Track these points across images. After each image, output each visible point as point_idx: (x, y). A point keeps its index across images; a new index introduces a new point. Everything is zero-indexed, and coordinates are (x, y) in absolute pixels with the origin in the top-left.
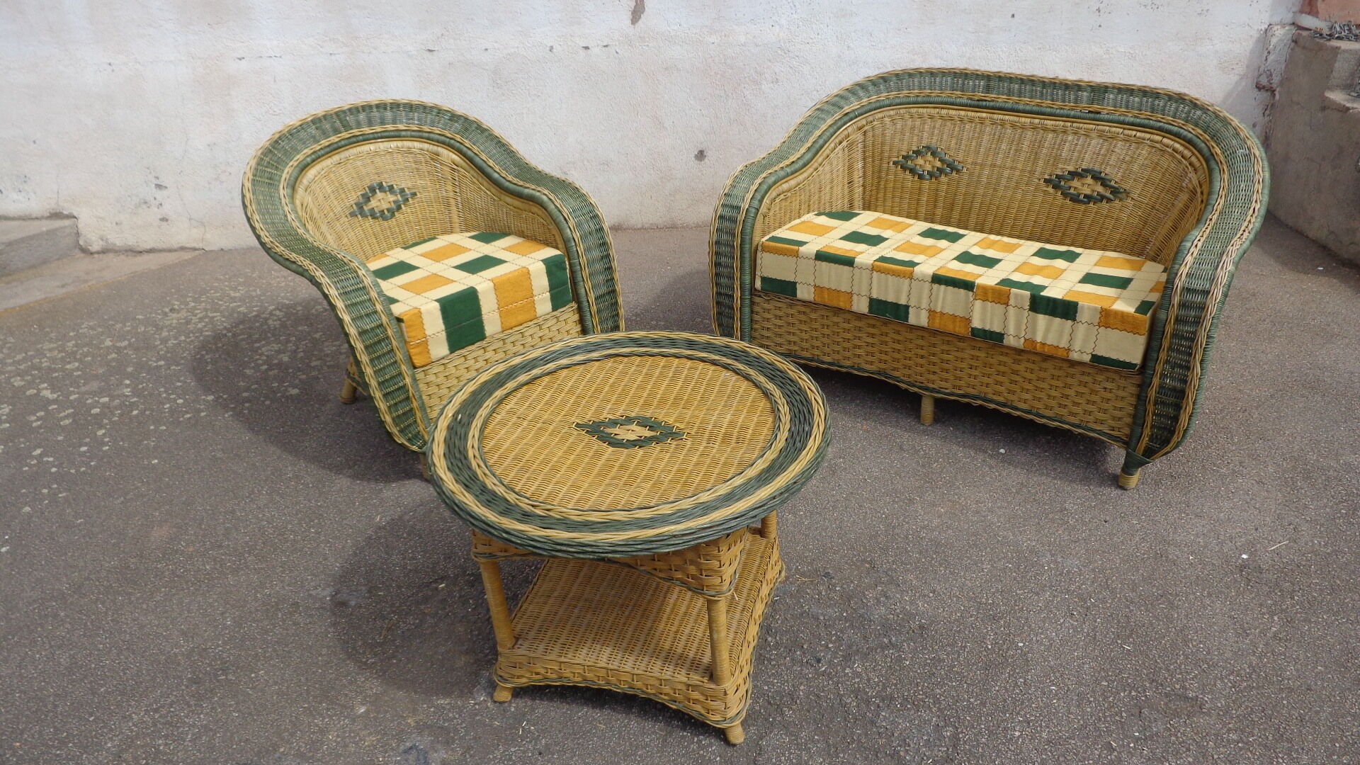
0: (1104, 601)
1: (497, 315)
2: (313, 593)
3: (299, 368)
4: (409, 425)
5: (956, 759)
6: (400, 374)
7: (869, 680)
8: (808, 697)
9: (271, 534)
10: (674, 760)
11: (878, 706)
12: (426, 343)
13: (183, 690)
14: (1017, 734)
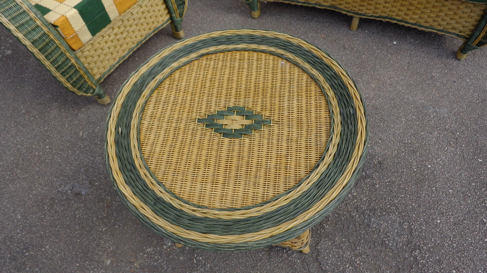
0: (463, 133)
1: (114, 7)
2: (60, 189)
3: (7, 35)
4: (82, 84)
5: (413, 241)
6: (67, 59)
7: (361, 200)
8: (334, 216)
9: (25, 153)
10: (277, 266)
11: (369, 215)
12: (77, 35)
13: (8, 266)
14: (439, 221)
